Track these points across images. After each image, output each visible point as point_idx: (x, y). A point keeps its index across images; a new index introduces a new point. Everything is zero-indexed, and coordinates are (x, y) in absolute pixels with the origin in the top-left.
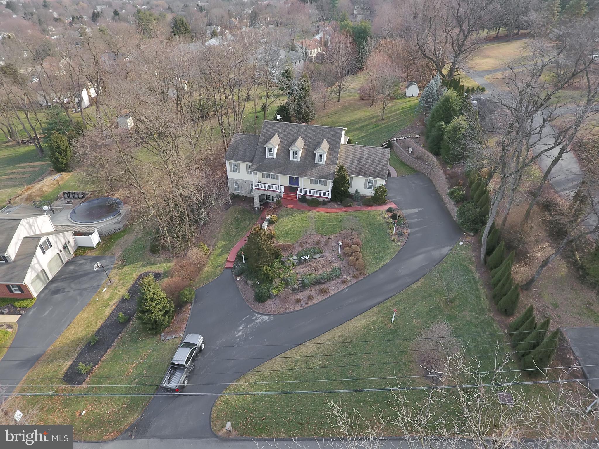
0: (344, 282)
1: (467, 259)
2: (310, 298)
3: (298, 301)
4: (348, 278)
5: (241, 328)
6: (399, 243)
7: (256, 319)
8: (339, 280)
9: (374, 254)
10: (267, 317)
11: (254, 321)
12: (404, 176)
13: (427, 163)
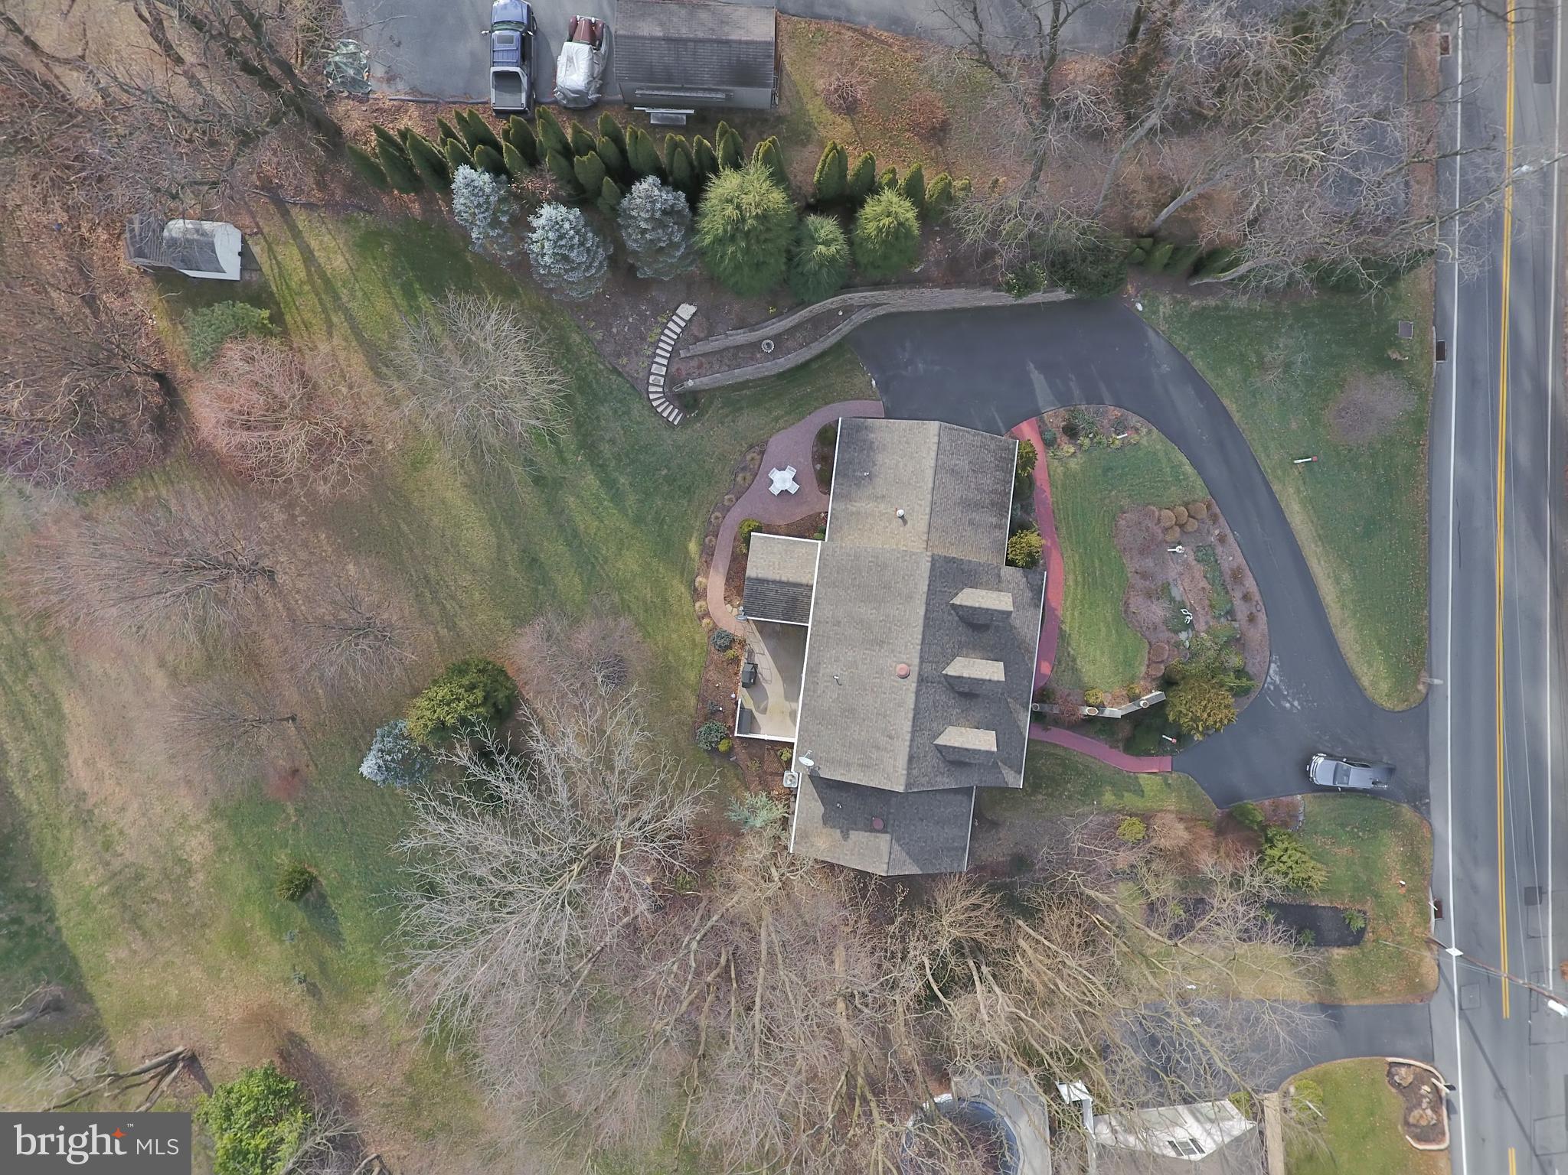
0: (1222, 539)
1: (1178, 308)
2: (1246, 598)
3: (1252, 619)
4: (1217, 532)
5: (1288, 705)
6: (1144, 431)
7: (1274, 683)
8: (1219, 549)
9: (1167, 482)
10: (1273, 665)
11: (1276, 687)
12: (874, 382)
13: (841, 313)
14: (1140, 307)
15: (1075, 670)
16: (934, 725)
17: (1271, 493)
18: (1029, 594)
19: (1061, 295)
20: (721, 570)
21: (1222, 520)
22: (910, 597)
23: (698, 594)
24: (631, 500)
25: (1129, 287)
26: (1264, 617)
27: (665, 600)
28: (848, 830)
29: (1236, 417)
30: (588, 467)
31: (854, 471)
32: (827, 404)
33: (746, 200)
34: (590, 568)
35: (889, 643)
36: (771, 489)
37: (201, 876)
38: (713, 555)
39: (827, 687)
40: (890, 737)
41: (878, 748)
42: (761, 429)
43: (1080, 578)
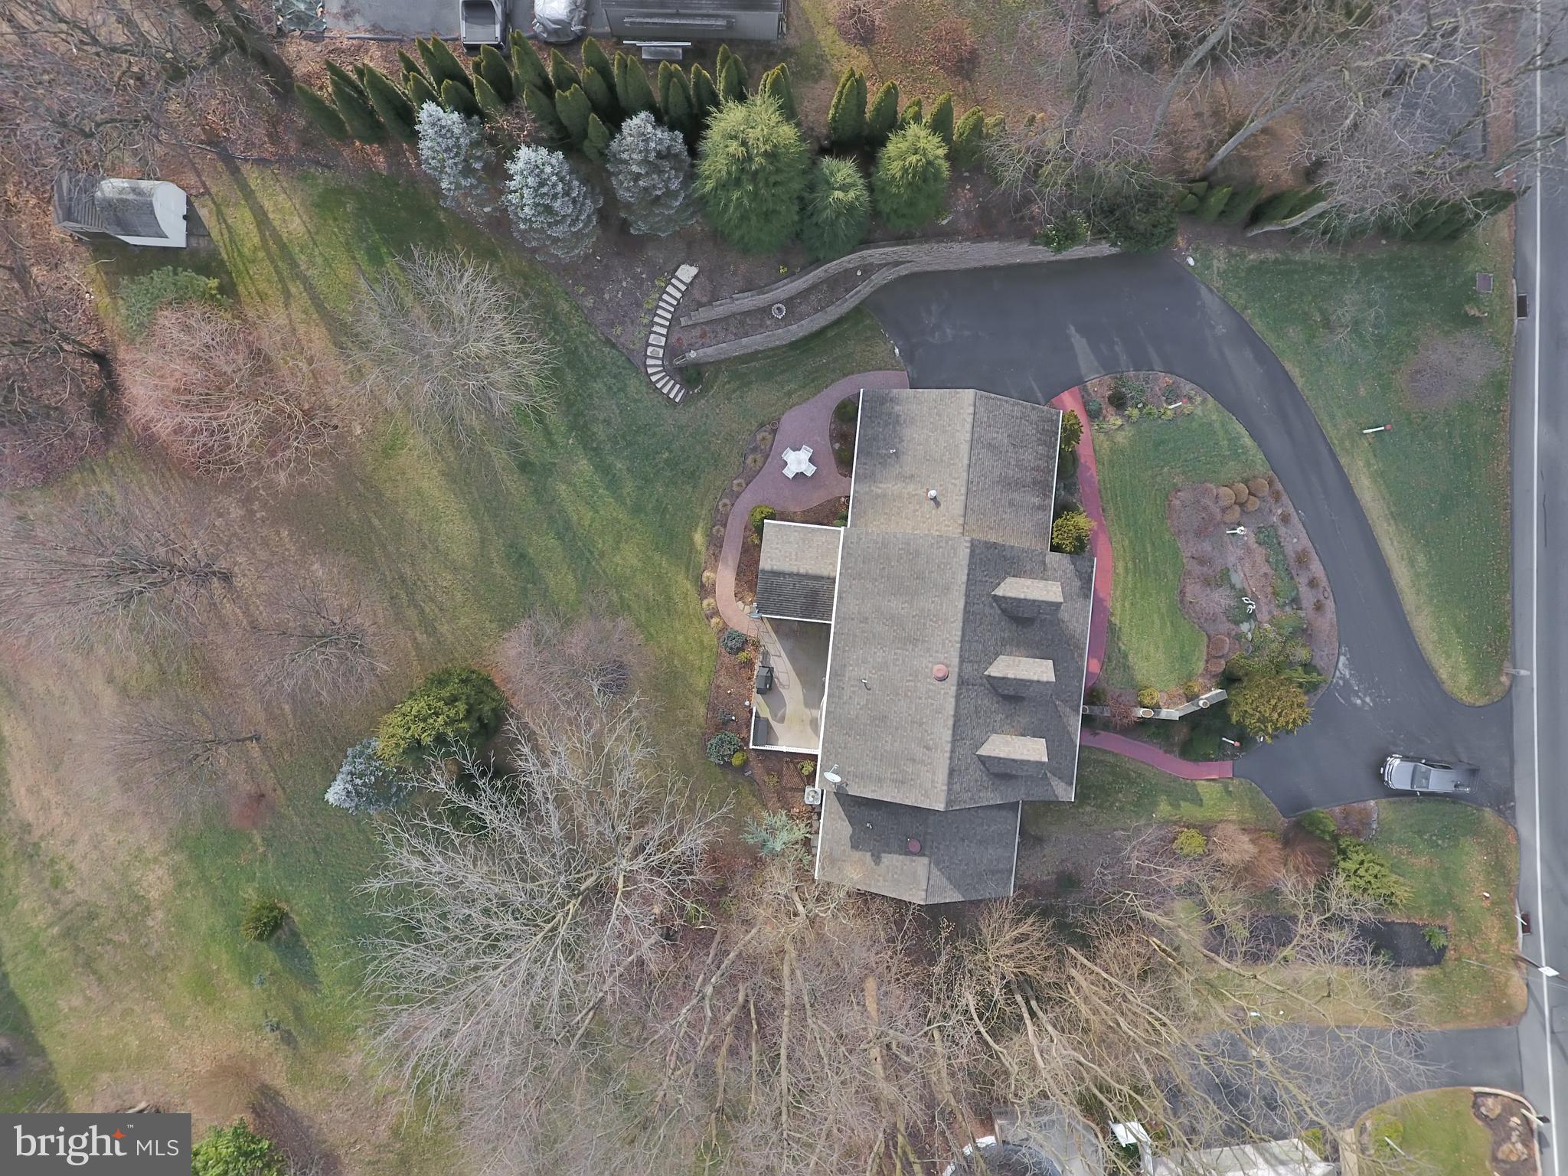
0: (1285, 519)
1: (1233, 262)
2: (1313, 583)
3: (1319, 607)
4: (1279, 511)
5: (1359, 702)
6: (1199, 399)
7: (1343, 678)
8: (1282, 530)
9: (1224, 457)
10: (1342, 658)
11: (1346, 682)
12: (897, 351)
13: (859, 273)
14: (1191, 261)
15: (1126, 668)
16: (976, 733)
17: (1339, 468)
18: (1077, 583)
19: (1104, 249)
20: (730, 563)
21: (1285, 498)
22: (947, 588)
23: (705, 590)
24: (629, 487)
25: (1179, 239)
26: (1332, 605)
27: (669, 598)
28: (879, 853)
29: (1300, 383)
30: (580, 451)
31: (878, 449)
32: (845, 375)
33: (752, 134)
34: (584, 563)
35: (924, 641)
36: (785, 471)
37: (160, 915)
38: (721, 546)
39: (854, 692)
40: (928, 748)
41: (914, 760)
42: (774, 405)
43: (1130, 565)
